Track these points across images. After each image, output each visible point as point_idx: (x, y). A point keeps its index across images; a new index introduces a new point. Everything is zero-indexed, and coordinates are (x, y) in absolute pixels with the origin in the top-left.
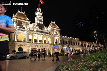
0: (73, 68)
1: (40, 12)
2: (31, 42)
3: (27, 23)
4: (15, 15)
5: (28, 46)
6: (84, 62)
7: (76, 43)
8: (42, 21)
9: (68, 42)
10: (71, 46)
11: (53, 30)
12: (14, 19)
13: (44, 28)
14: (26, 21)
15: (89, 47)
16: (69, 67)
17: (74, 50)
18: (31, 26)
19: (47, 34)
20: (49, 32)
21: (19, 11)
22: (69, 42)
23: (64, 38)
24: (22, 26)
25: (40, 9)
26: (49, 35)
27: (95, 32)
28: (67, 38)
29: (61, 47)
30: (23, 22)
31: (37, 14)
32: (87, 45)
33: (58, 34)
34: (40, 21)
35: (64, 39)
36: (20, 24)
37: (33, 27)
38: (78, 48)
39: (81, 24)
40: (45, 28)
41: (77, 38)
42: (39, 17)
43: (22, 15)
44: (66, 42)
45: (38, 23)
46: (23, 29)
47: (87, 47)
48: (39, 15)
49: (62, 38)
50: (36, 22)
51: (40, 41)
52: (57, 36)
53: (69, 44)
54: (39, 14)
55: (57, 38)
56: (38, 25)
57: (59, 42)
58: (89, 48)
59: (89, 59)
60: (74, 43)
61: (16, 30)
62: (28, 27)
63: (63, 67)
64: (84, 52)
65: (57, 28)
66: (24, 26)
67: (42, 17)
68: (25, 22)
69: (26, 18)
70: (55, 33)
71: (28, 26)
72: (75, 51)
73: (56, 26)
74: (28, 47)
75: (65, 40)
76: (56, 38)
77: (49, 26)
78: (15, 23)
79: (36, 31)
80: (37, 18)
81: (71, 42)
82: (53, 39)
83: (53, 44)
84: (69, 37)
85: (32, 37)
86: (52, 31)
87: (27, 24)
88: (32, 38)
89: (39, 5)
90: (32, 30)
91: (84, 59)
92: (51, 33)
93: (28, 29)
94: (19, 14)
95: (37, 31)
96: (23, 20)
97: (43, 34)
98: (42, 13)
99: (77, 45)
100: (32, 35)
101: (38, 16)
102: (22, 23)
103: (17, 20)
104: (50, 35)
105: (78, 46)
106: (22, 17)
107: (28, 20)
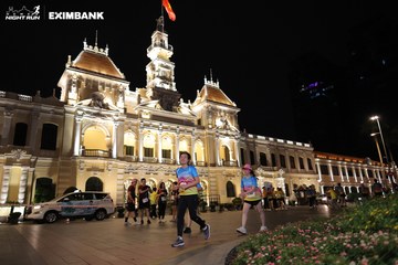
0: (292, 255)
1: (162, 46)
2: (134, 157)
3: (116, 87)
4: (75, 62)
5: (122, 171)
6: (336, 231)
7: (301, 160)
8: (170, 80)
9: (269, 158)
10: (281, 172)
11: (212, 113)
12: (70, 76)
13: (178, 105)
14: (114, 82)
15: (351, 174)
16: (275, 252)
17: (292, 189)
18: (131, 97)
19: (190, 129)
20: (199, 121)
22: (273, 156)
23: (254, 142)
24: (100, 99)
25: (165, 37)
26: (196, 131)
27: (373, 119)
28: (266, 142)
30: (103, 84)
31: (153, 53)
32: (343, 169)
33: (233, 126)
34: (164, 79)
35: (255, 144)
36: (90, 92)
37: (139, 103)
38: (306, 180)
39: (319, 89)
40: (182, 104)
41: (304, 142)
42: (162, 66)
43: (100, 58)
44: (263, 156)
45: (155, 89)
46: (104, 112)
47: (344, 174)
48: (160, 57)
49: (247, 143)
50: (149, 84)
51: (166, 154)
52: (227, 135)
53: (274, 165)
54: (159, 55)
55: (229, 142)
56: (159, 94)
57: (234, 158)
58: (352, 180)
59: (352, 223)
60: (292, 159)
61: (80, 113)
62: (120, 104)
63: (254, 251)
64: (333, 195)
65: (227, 106)
66: (108, 100)
67: (172, 66)
68: (109, 86)
69: (113, 70)
70: (219, 123)
71: (121, 98)
72: (299, 190)
73: (224, 99)
74: (121, 177)
75: (258, 151)
76: (225, 141)
77: (198, 99)
78: (74, 89)
79: (148, 117)
80: (153, 69)
81: (282, 157)
82: (211, 145)
83: (214, 165)
84: (271, 139)
85: (137, 139)
86: (208, 118)
87: (118, 93)
88: (137, 144)
89: (159, 20)
90: (136, 112)
91: (334, 223)
92: (204, 124)
93: (122, 111)
94: (90, 57)
95: (155, 118)
96: (103, 76)
97: (174, 126)
98: (169, 48)
99: (302, 167)
100: (137, 133)
101: (157, 63)
102: (100, 87)
103: (80, 78)
104: (201, 132)
105: (306, 173)
106: (100, 66)
107: (122, 76)
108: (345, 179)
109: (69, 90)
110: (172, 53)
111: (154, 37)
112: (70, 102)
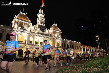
1: (42, 14)
2: (32, 44)
3: (28, 24)
4: (17, 17)
5: (29, 48)
7: (78, 47)
8: (43, 23)
9: (69, 46)
10: (72, 50)
11: (54, 33)
12: (15, 20)
13: (45, 30)
14: (28, 23)
15: (91, 51)
17: (75, 54)
18: (32, 27)
19: (48, 37)
20: (51, 35)
21: (21, 12)
22: (70, 45)
24: (23, 27)
25: (43, 11)
26: (50, 37)
27: (97, 36)
28: (69, 41)
29: (62, 50)
30: (24, 23)
31: (39, 15)
32: (89, 49)
33: (60, 37)
35: (66, 42)
36: (21, 25)
37: (34, 29)
40: (46, 30)
41: (79, 42)
43: (24, 16)
44: (68, 45)
45: (39, 25)
46: (24, 31)
48: (41, 17)
49: (64, 41)
51: (41, 43)
52: (58, 39)
53: (71, 48)
55: (59, 41)
56: (40, 27)
57: (60, 45)
58: (91, 53)
60: (75, 46)
61: (17, 31)
62: (29, 29)
65: (59, 31)
66: (26, 28)
67: (44, 19)
68: (26, 24)
69: (27, 19)
70: (56, 36)
71: (29, 27)
73: (58, 29)
75: (66, 44)
76: (58, 41)
77: (51, 29)
78: (16, 24)
79: (37, 33)
80: (39, 20)
81: (73, 46)
82: (54, 41)
83: (54, 47)
84: (70, 41)
85: (33, 39)
86: (53, 34)
87: (29, 26)
88: (33, 40)
90: (34, 31)
91: (85, 65)
92: (52, 35)
93: (30, 31)
94: (21, 15)
96: (25, 21)
97: (44, 36)
98: (44, 14)
100: (33, 37)
101: (40, 18)
102: (24, 24)
103: (18, 21)
105: (79, 50)
106: (24, 18)
107: (30, 21)
108: (89, 52)
109: (15, 24)
110: (44, 16)
111: (40, 11)
112: (15, 28)
